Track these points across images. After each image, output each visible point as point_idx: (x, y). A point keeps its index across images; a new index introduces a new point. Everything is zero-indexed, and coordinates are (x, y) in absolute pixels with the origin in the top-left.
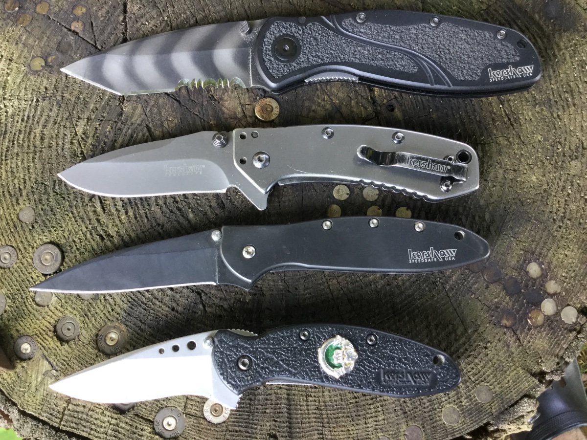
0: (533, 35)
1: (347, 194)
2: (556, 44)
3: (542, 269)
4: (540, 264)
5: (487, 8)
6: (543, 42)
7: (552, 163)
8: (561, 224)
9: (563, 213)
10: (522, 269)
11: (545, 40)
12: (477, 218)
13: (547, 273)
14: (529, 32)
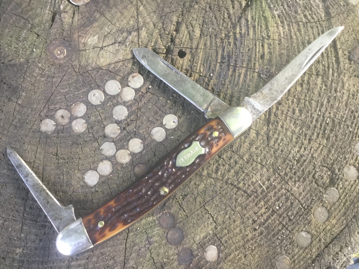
0: (329, 65)
1: (101, 102)
2: (343, 82)
3: (219, 257)
4: (219, 251)
5: (306, 23)
6: (333, 75)
7: (281, 174)
8: (257, 228)
9: (264, 220)
10: (203, 246)
11: (336, 74)
12: (192, 183)
13: (221, 262)
14: (328, 60)
